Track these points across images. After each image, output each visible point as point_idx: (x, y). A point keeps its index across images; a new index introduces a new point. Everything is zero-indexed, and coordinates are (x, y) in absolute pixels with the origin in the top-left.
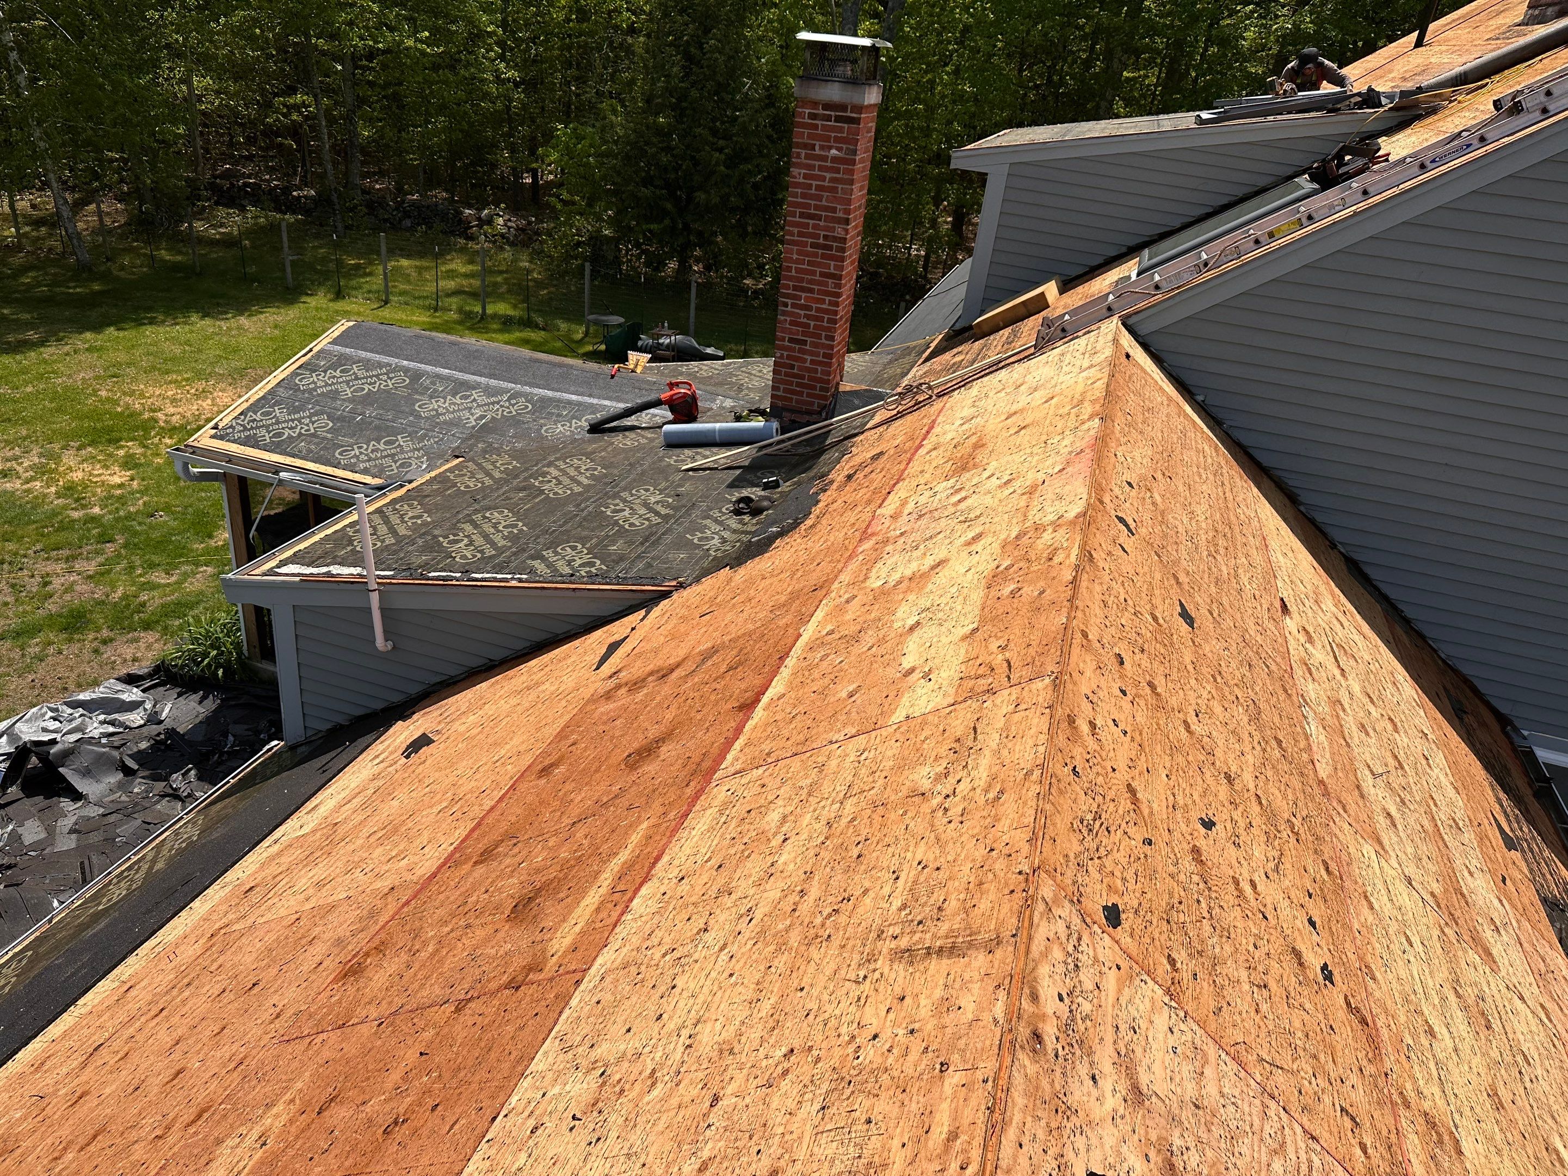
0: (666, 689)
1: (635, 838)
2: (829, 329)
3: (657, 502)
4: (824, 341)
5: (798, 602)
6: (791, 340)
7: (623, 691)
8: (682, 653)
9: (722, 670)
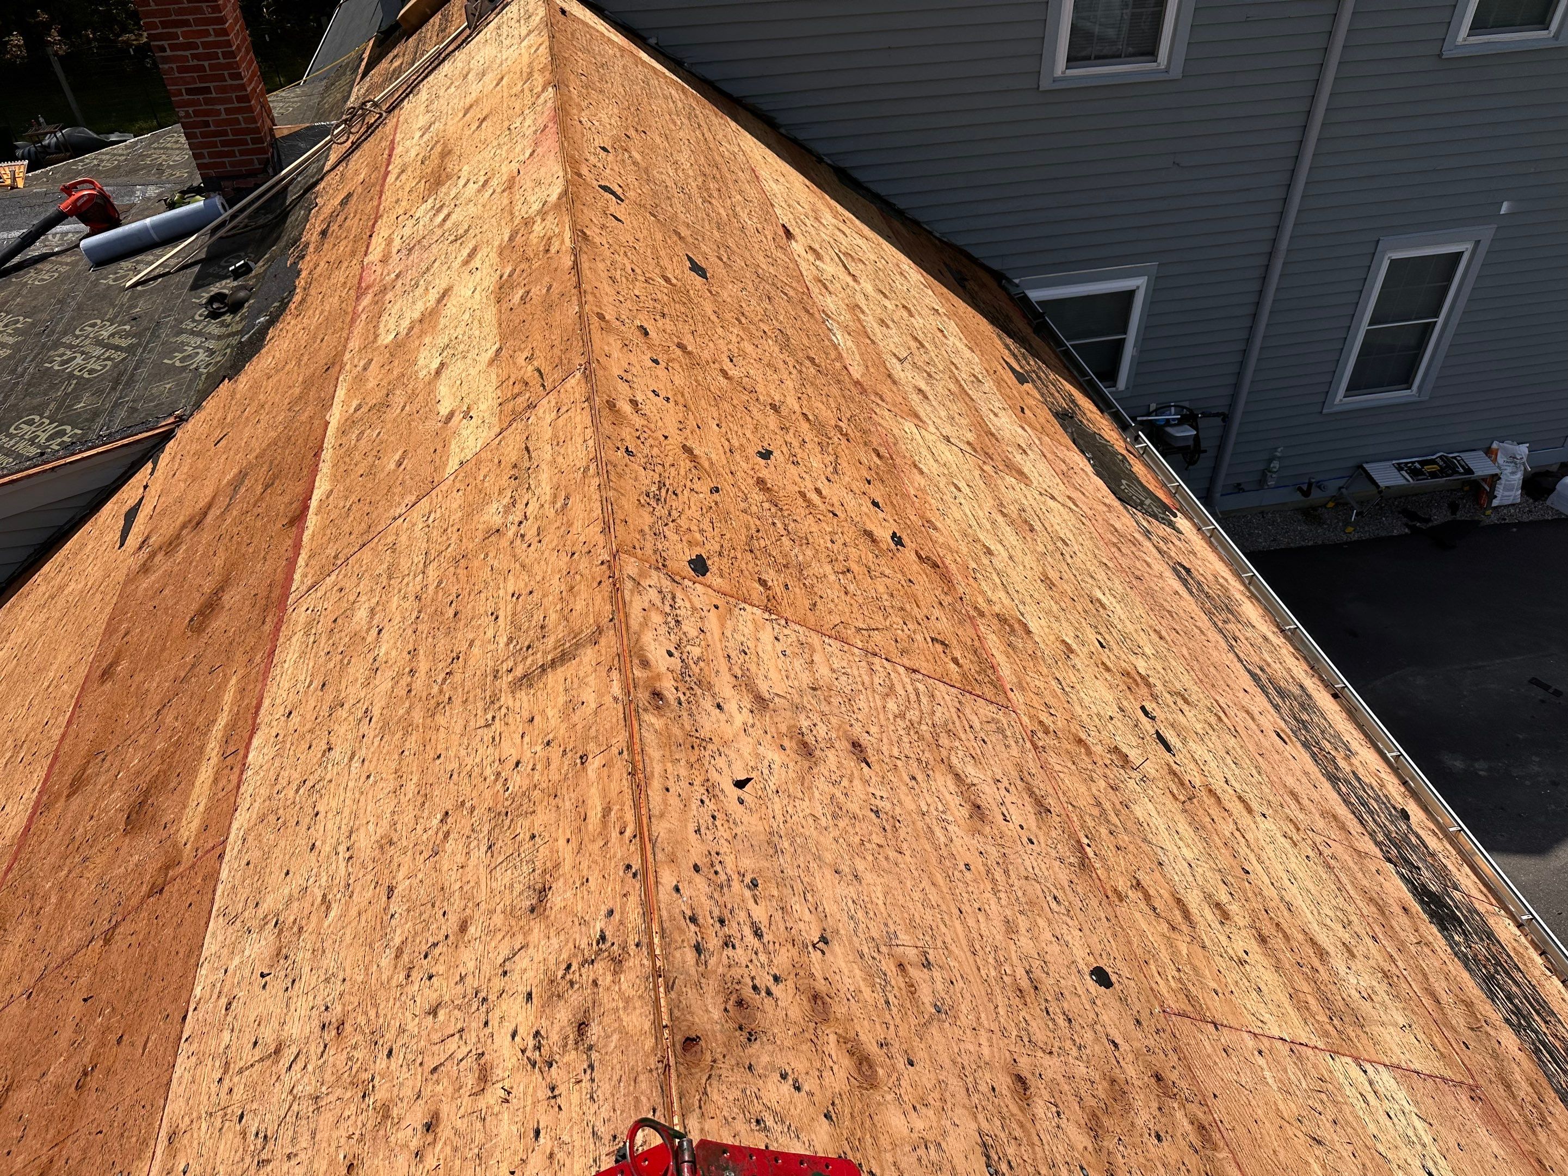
0: (206, 537)
1: (228, 697)
2: (228, 66)
3: (113, 335)
4: (230, 82)
5: (314, 389)
6: (189, 91)
7: (159, 557)
8: (209, 491)
9: (258, 493)
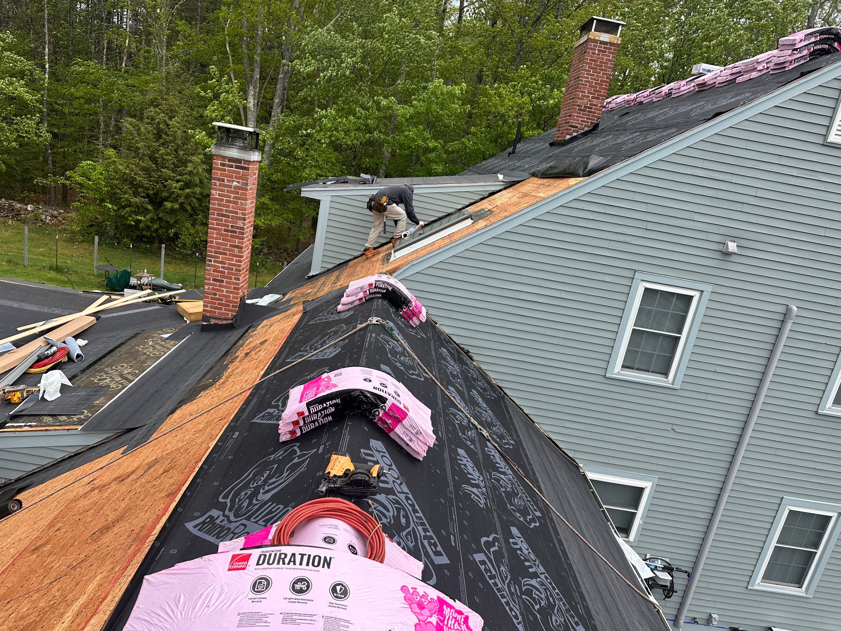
0: (124, 488)
1: (91, 587)
2: (236, 275)
4: (233, 280)
5: (210, 428)
7: (96, 491)
8: (136, 465)
9: (160, 473)
